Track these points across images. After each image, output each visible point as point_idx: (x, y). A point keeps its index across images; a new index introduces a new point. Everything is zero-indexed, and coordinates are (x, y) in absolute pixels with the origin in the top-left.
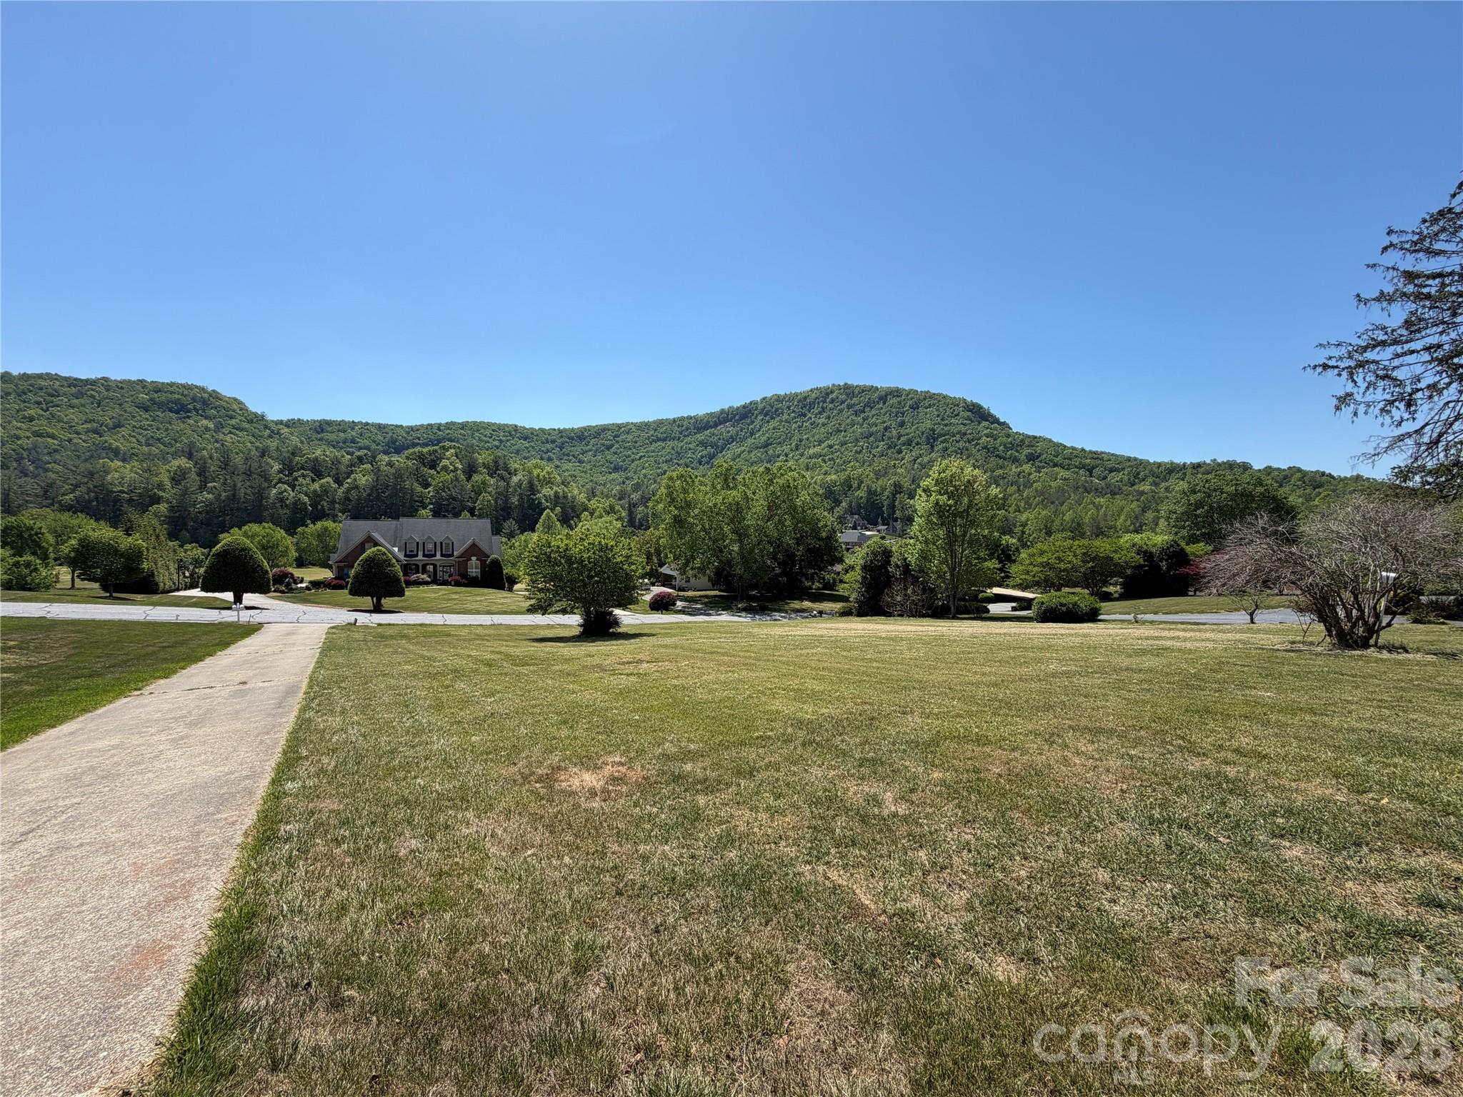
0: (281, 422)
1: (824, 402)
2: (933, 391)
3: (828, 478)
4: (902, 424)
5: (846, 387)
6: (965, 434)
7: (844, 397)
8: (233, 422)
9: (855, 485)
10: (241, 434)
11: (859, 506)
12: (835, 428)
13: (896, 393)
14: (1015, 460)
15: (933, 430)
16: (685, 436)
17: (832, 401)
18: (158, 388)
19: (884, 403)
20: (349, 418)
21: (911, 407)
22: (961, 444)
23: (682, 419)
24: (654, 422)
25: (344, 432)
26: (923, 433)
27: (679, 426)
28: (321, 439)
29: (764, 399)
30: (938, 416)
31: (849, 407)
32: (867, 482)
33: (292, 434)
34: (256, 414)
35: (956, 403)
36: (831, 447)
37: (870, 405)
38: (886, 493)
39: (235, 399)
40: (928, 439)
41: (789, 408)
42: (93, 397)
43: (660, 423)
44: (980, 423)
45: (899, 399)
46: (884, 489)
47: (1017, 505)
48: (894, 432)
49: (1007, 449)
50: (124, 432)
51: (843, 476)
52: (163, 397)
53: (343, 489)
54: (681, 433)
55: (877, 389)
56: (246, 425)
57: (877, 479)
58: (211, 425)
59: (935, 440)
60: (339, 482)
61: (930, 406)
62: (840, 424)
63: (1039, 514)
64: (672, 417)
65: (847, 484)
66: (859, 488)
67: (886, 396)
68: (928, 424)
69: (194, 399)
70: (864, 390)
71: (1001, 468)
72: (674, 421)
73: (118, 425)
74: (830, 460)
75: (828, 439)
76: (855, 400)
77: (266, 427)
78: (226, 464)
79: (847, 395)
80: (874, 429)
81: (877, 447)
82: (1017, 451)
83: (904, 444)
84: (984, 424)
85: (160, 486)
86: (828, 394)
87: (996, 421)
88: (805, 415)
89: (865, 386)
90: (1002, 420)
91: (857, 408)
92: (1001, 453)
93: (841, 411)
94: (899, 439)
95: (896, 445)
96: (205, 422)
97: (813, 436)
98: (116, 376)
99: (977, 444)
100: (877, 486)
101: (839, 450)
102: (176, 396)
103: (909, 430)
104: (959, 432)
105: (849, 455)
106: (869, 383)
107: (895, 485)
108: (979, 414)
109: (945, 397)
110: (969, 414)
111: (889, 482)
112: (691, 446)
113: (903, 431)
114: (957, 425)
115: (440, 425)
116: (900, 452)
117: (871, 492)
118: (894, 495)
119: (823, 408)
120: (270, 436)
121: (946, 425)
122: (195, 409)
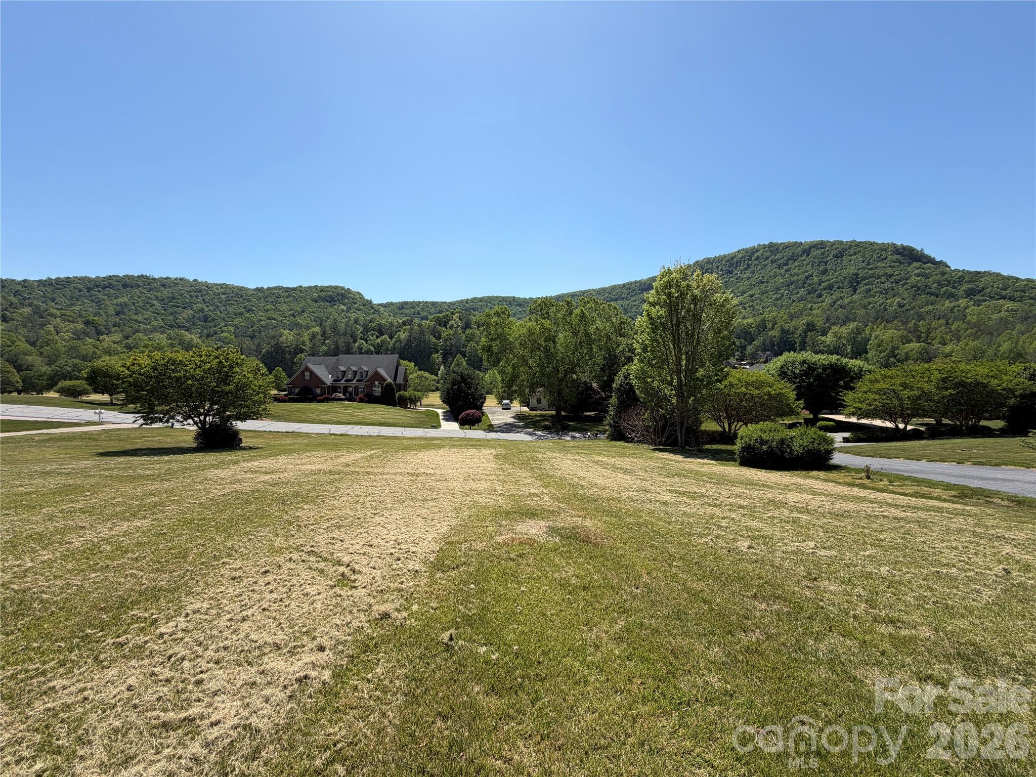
0: (380, 305)
1: (750, 260)
2: (858, 240)
3: (745, 322)
4: (824, 272)
5: (771, 245)
6: (892, 275)
7: (768, 254)
8: (356, 306)
9: (770, 326)
10: (359, 312)
11: (773, 345)
12: (758, 281)
13: (821, 245)
14: (951, 296)
15: (857, 275)
16: (632, 296)
17: (757, 258)
18: (323, 289)
19: (808, 255)
20: (417, 300)
21: (836, 256)
22: (886, 285)
23: (631, 283)
24: (609, 287)
25: (414, 308)
26: (845, 278)
27: (627, 289)
28: (402, 314)
29: (697, 262)
30: (863, 261)
31: (773, 262)
32: (780, 323)
33: (385, 311)
34: (367, 301)
35: (884, 248)
36: (751, 296)
37: (793, 258)
38: (799, 332)
39: (358, 293)
40: (851, 283)
41: (718, 267)
42: (294, 297)
43: (614, 288)
44: (910, 264)
45: (822, 251)
46: (796, 329)
47: (942, 337)
48: (816, 279)
49: (940, 284)
50: (305, 315)
51: (758, 319)
52: (323, 294)
53: (393, 342)
54: (629, 294)
55: (801, 244)
56: (362, 307)
57: (791, 320)
58: (345, 308)
59: (858, 283)
60: (391, 337)
61: (855, 254)
62: (763, 277)
63: (967, 344)
64: (622, 283)
65: (763, 326)
66: (773, 328)
67: (810, 248)
68: (852, 270)
69: (338, 294)
70: (787, 246)
71: (932, 304)
72: (624, 285)
73: (303, 311)
74: (750, 306)
75: (751, 289)
76: (779, 255)
77: (372, 308)
78: (335, 329)
79: (771, 252)
80: (796, 278)
81: (797, 293)
82: (954, 287)
83: (825, 289)
84: (915, 264)
85: (304, 343)
86: (753, 253)
87: (931, 261)
88: (731, 272)
89: (789, 243)
90: (938, 259)
91: (781, 261)
92: (933, 290)
93: (765, 266)
94: (820, 284)
95: (817, 290)
96: (342, 307)
97: (738, 288)
98: (305, 285)
99: (905, 284)
100: (790, 326)
101: (759, 298)
102: (330, 293)
103: (831, 277)
104: (885, 275)
105: (768, 302)
106: (793, 240)
107: (808, 324)
108: (910, 255)
109: (872, 244)
110: (898, 256)
111: (802, 322)
112: (636, 303)
113: (824, 278)
114: (883, 268)
115: (468, 300)
116: (820, 296)
117: (783, 331)
118: (805, 333)
119: (748, 265)
120: (374, 313)
121: (871, 269)
122: (338, 300)
